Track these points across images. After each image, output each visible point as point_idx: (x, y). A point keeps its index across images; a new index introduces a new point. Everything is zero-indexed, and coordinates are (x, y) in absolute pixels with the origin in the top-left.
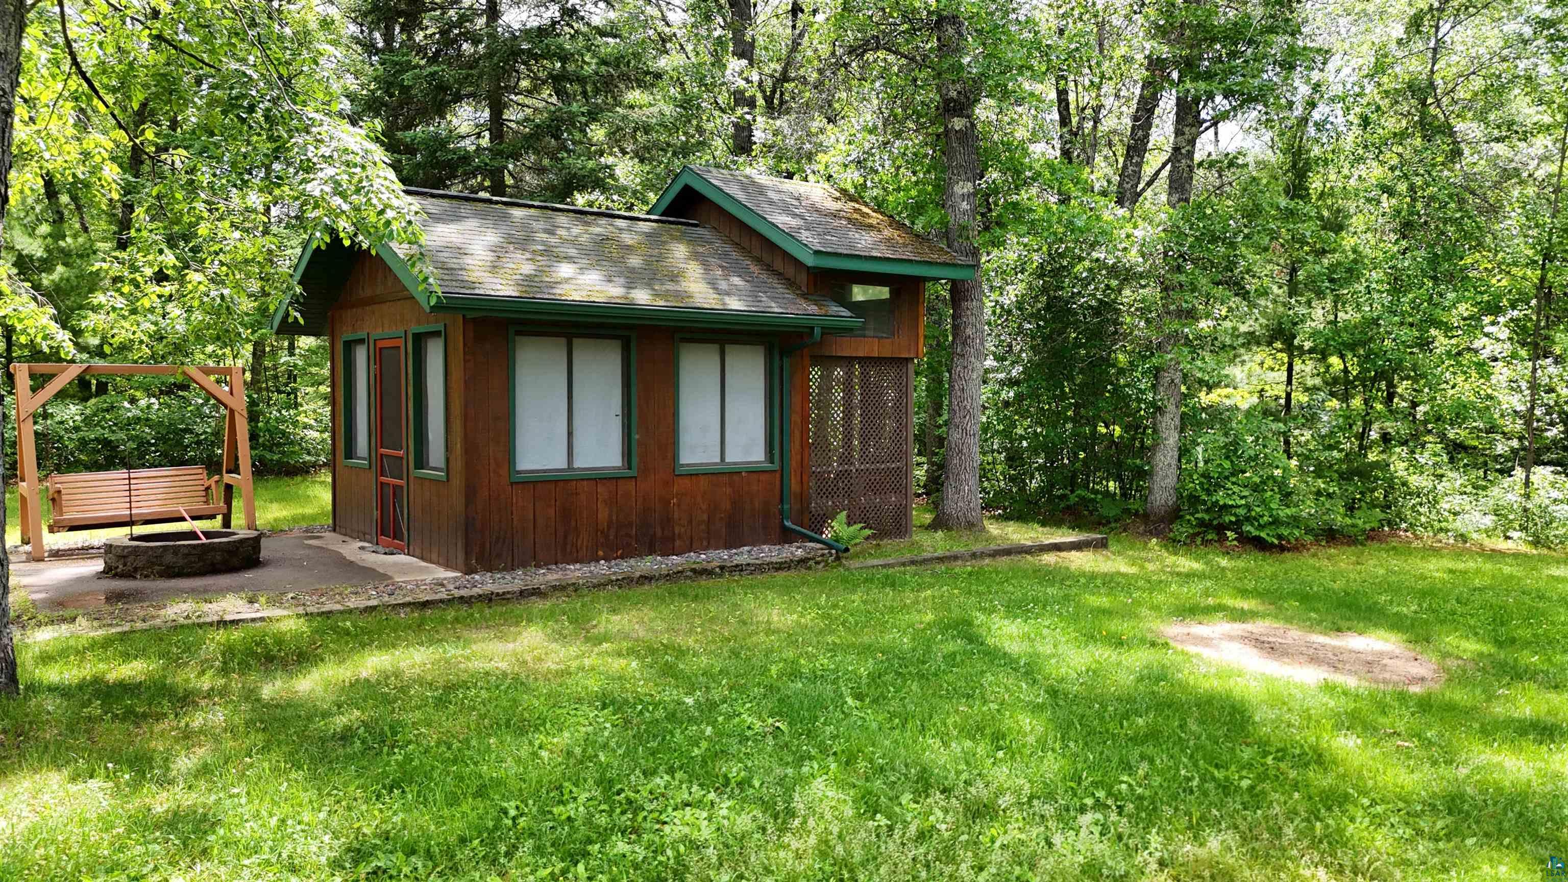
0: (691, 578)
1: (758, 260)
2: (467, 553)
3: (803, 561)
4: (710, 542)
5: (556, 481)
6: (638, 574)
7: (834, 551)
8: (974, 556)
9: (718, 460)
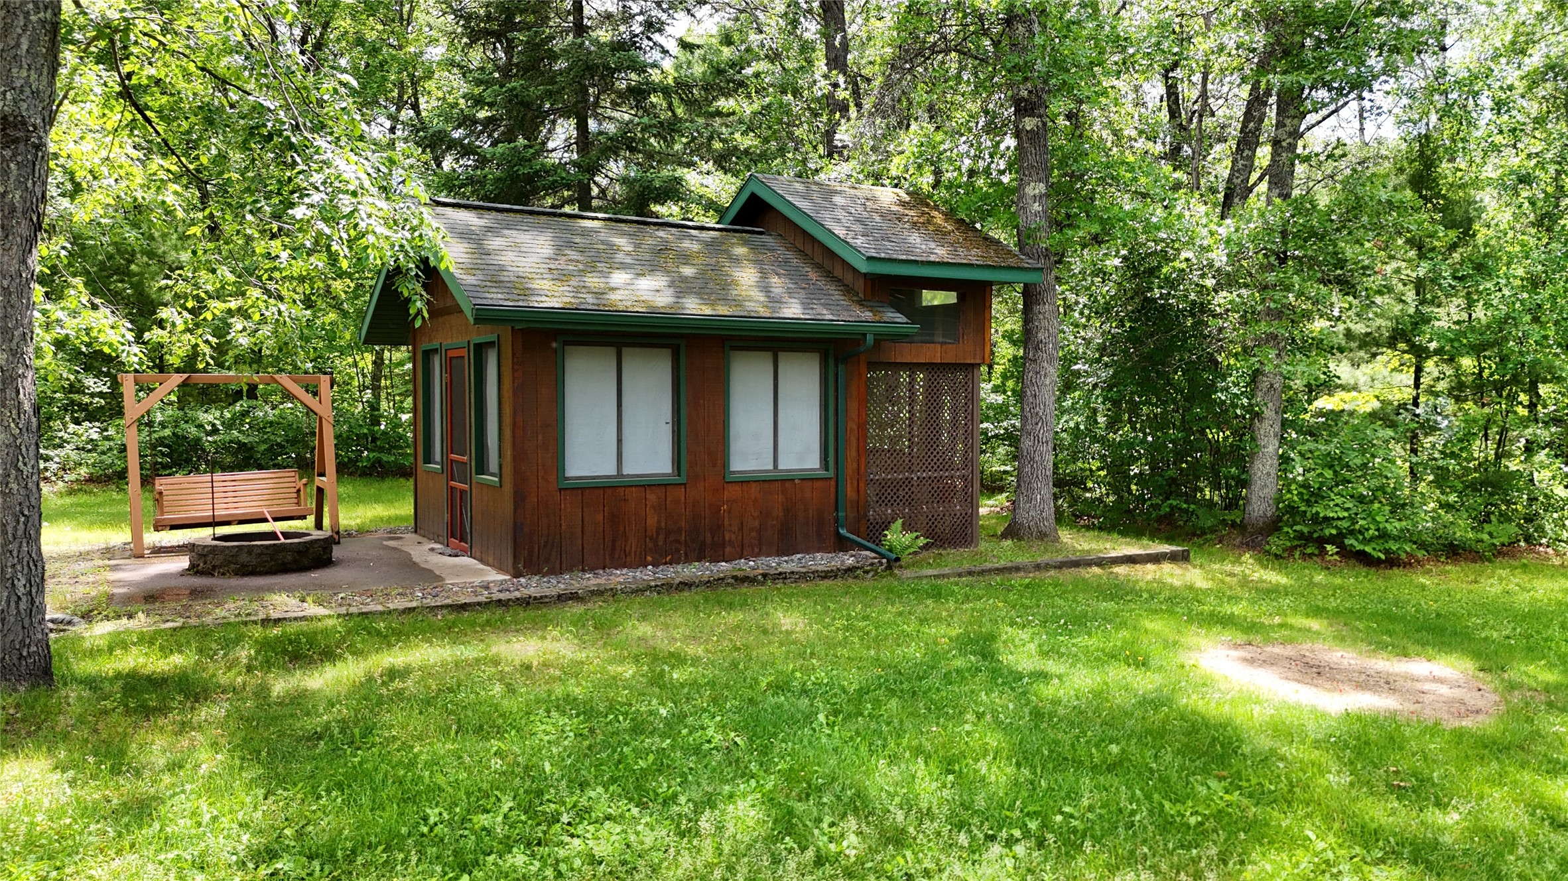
0: (732, 585)
1: (818, 267)
2: (515, 557)
3: (850, 570)
4: (760, 548)
5: (604, 487)
6: (677, 580)
7: (884, 561)
8: (1038, 567)
9: (771, 467)
